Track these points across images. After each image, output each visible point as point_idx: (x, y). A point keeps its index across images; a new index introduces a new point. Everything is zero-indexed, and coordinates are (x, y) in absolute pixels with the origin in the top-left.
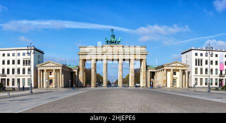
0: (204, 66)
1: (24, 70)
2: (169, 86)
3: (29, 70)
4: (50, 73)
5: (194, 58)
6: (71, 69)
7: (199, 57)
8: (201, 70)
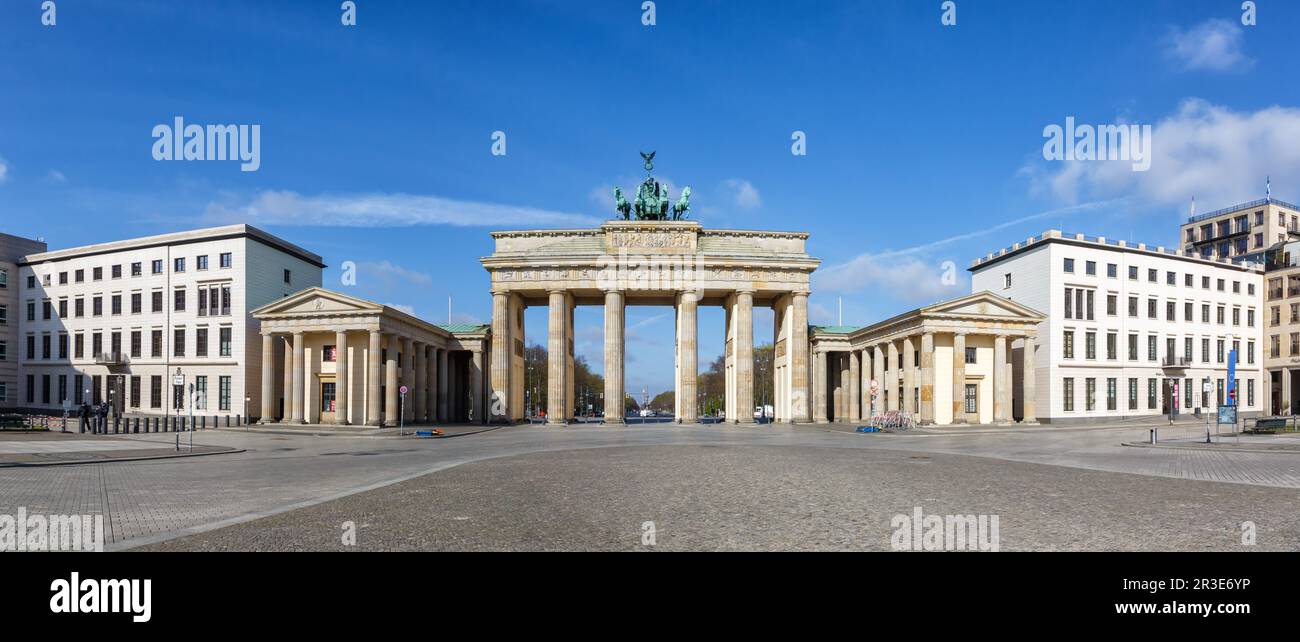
0: (1103, 323)
1: (202, 336)
2: (943, 415)
3: (225, 335)
4: (328, 350)
5: (1059, 279)
6: (450, 338)
7: (1079, 276)
8: (1091, 337)
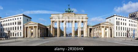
2: (103, 36)
3: (21, 27)
4: (32, 28)
6: (46, 27)
7: (118, 20)
